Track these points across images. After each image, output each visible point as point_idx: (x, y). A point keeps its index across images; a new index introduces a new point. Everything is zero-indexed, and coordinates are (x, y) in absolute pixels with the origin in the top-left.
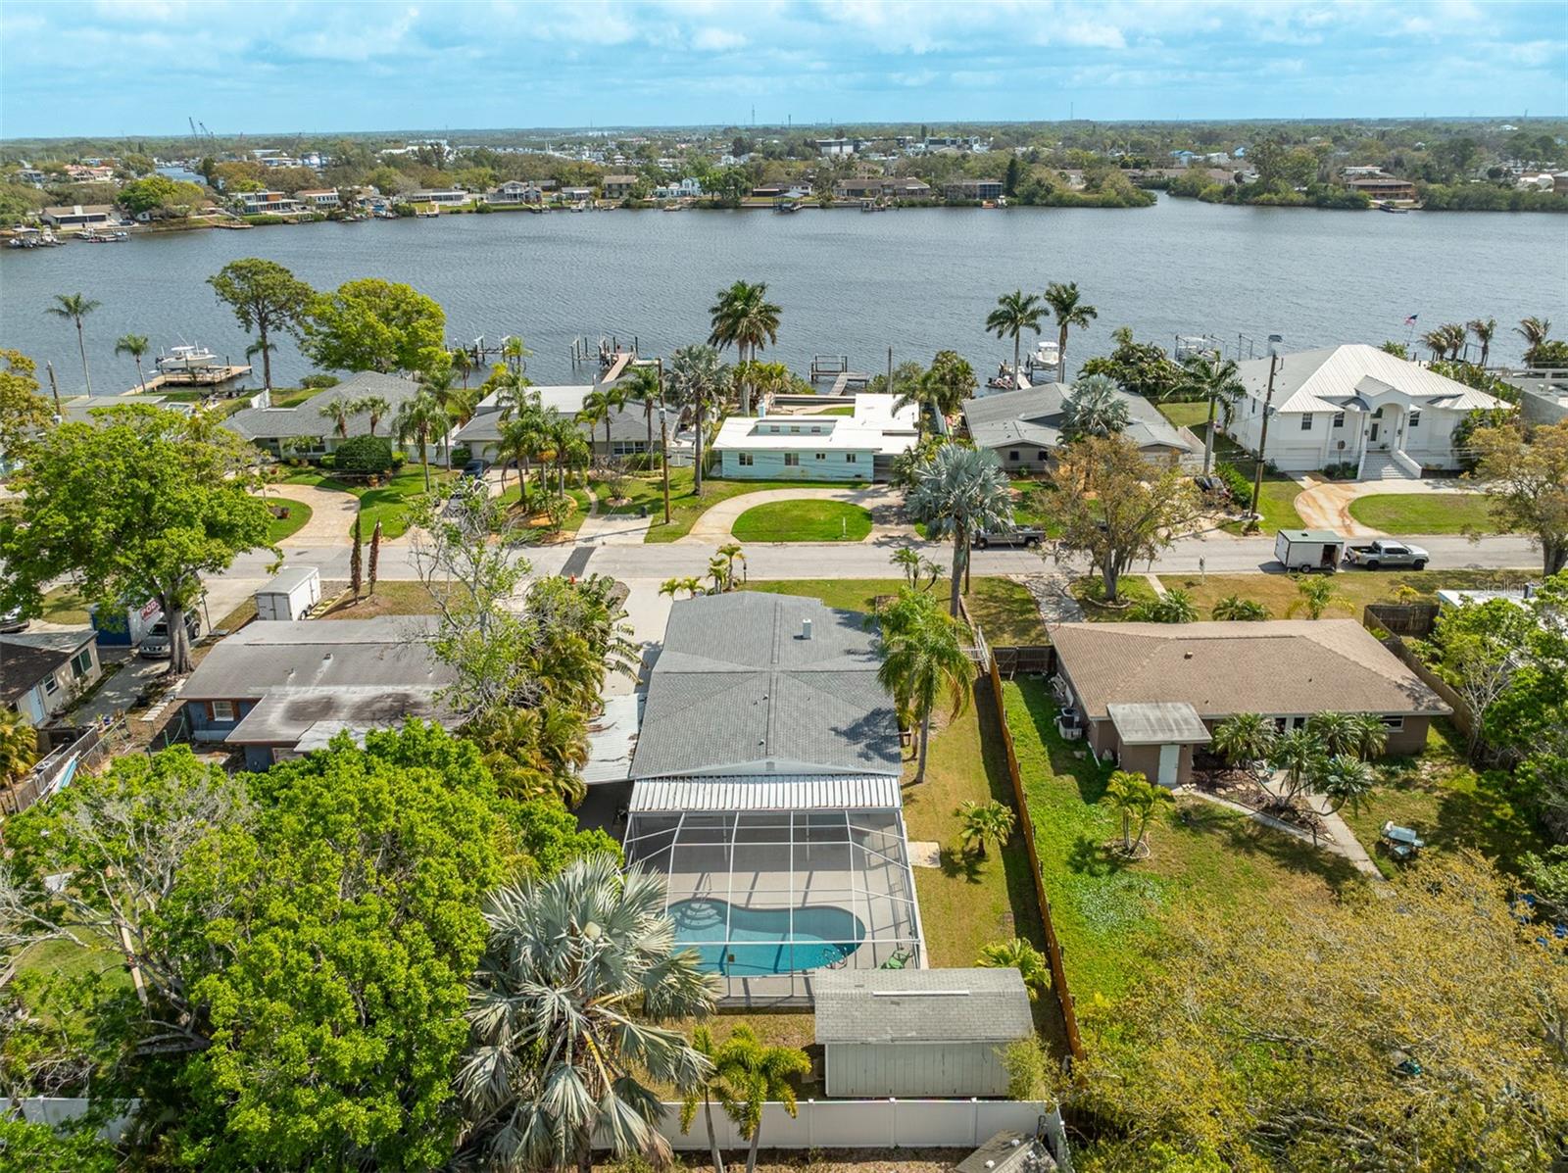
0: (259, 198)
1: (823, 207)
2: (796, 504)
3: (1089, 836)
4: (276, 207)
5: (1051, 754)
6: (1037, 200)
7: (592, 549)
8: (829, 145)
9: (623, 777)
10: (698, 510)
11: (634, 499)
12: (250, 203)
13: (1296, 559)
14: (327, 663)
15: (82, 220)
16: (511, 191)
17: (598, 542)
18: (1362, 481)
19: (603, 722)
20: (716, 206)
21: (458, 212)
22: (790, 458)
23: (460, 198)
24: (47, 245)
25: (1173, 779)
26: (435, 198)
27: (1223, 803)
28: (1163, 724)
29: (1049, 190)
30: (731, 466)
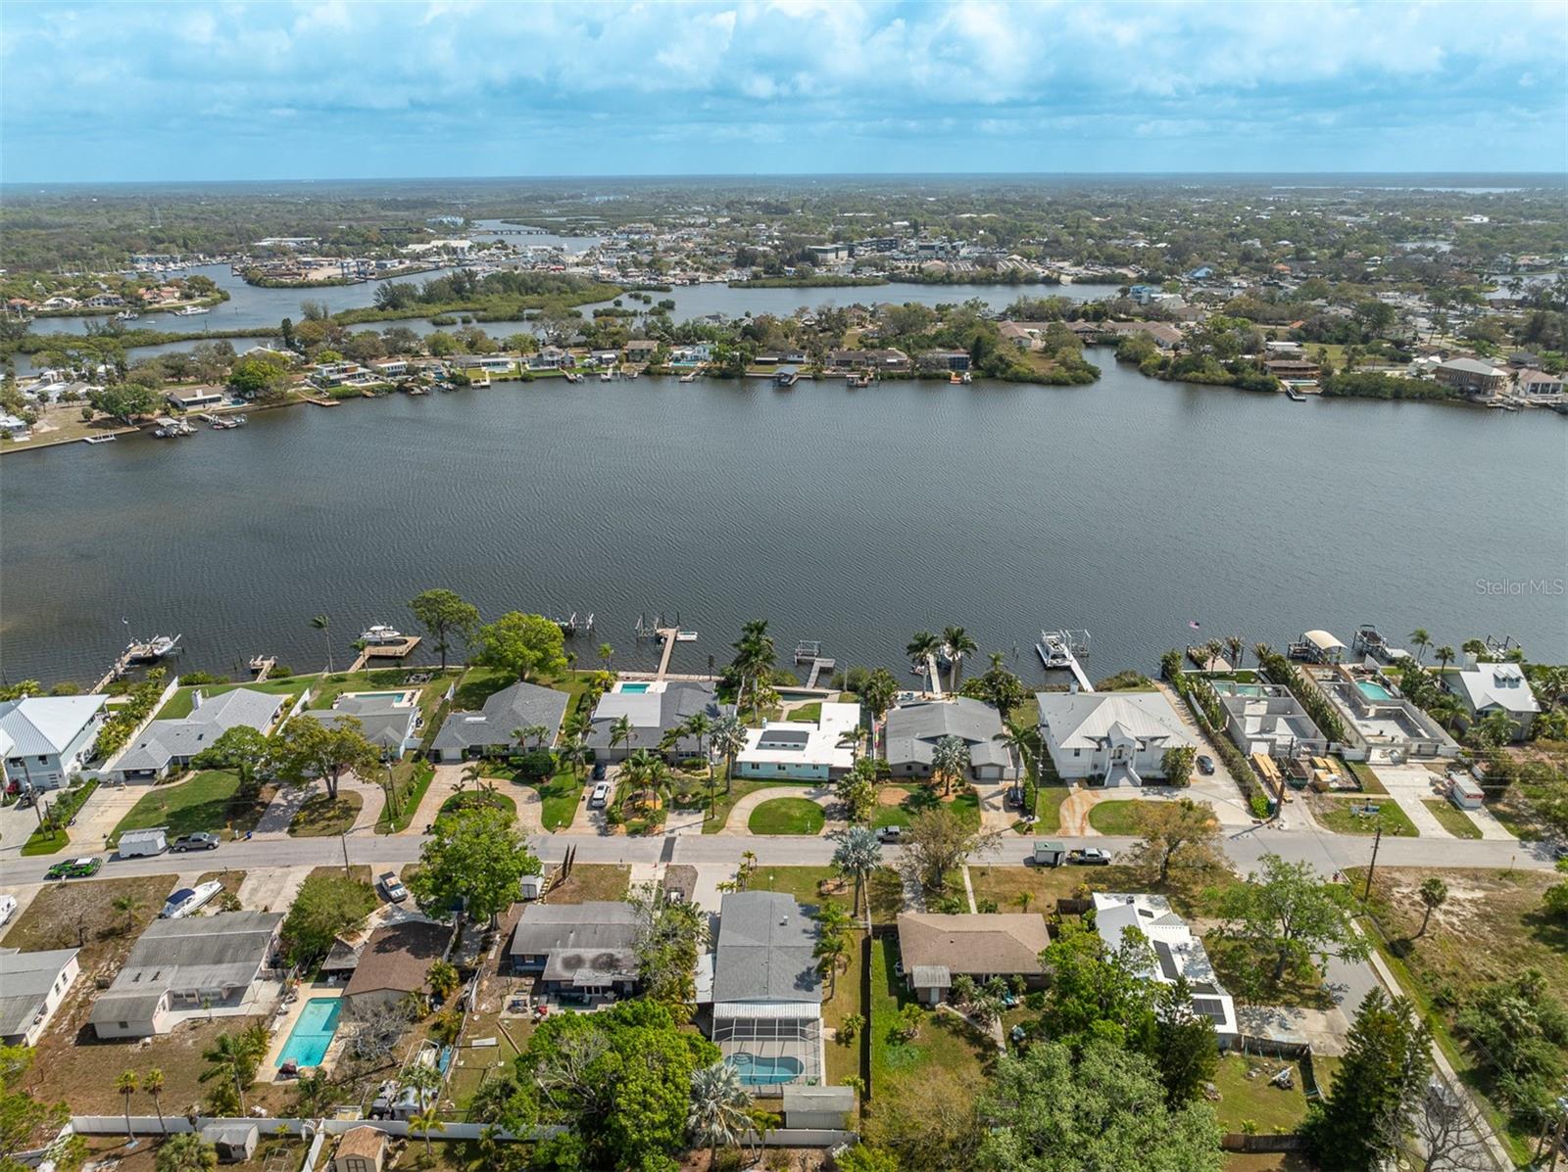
0: (339, 372)
1: (815, 379)
2: (783, 801)
3: (896, 1027)
4: (353, 377)
5: (890, 984)
6: (998, 375)
7: (674, 839)
8: (826, 251)
9: (709, 1000)
10: (729, 805)
11: (694, 796)
12: (332, 377)
13: (1040, 858)
14: (572, 935)
15: (203, 402)
16: (549, 358)
17: (677, 833)
18: (1107, 788)
19: (698, 970)
20: (724, 376)
21: (506, 380)
22: (781, 767)
23: (505, 364)
25: (937, 999)
26: (484, 364)
27: (956, 1012)
28: (933, 978)
30: (747, 771)
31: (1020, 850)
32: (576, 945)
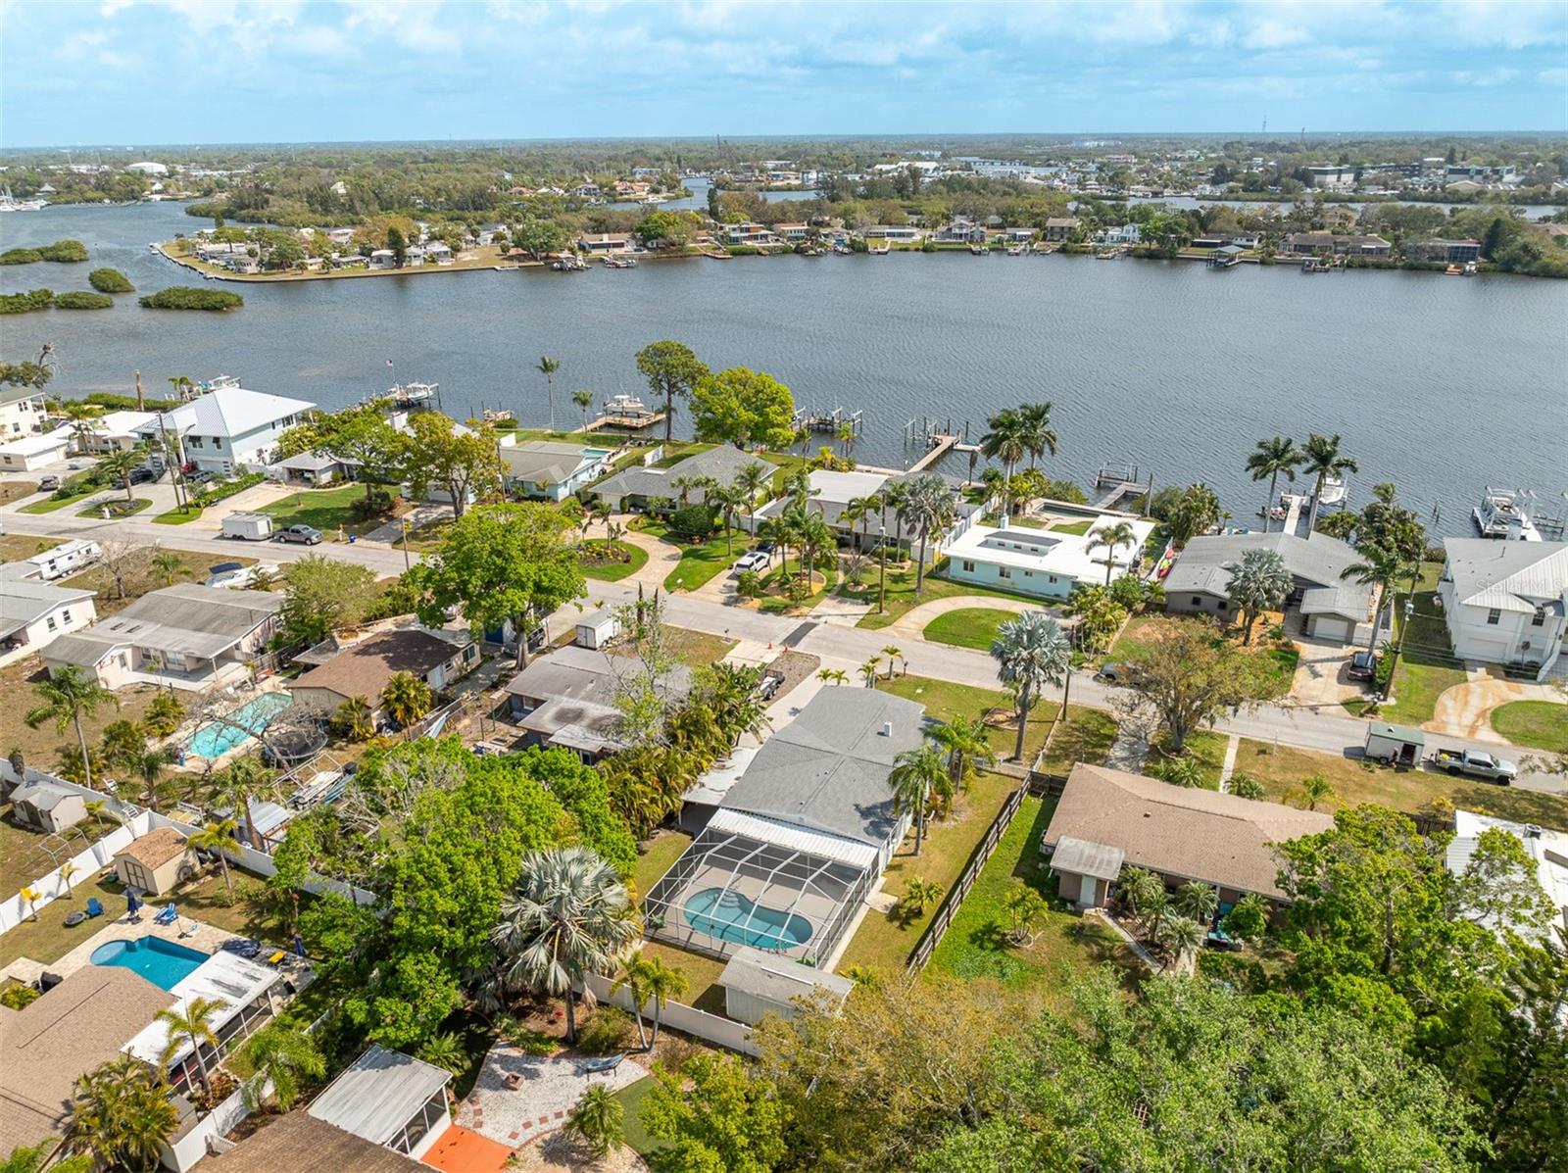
0: (742, 230)
1: (1263, 263)
2: (989, 612)
4: (755, 238)
5: (1021, 860)
6: (1518, 268)
7: (815, 625)
8: (1325, 173)
9: (716, 803)
10: (911, 604)
11: (870, 587)
12: (733, 235)
13: (1375, 749)
14: (590, 686)
15: (607, 246)
16: (957, 231)
17: (823, 619)
18: (1540, 683)
19: (728, 764)
21: (906, 250)
22: (1003, 572)
23: (911, 235)
24: (579, 269)
25: (1091, 900)
26: (889, 235)
27: (1118, 930)
28: (1090, 861)
29: (1536, 257)
30: (957, 570)
31: (1343, 735)
32: (590, 698)
